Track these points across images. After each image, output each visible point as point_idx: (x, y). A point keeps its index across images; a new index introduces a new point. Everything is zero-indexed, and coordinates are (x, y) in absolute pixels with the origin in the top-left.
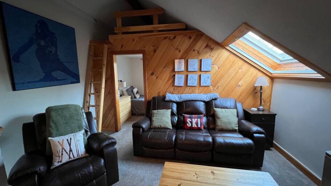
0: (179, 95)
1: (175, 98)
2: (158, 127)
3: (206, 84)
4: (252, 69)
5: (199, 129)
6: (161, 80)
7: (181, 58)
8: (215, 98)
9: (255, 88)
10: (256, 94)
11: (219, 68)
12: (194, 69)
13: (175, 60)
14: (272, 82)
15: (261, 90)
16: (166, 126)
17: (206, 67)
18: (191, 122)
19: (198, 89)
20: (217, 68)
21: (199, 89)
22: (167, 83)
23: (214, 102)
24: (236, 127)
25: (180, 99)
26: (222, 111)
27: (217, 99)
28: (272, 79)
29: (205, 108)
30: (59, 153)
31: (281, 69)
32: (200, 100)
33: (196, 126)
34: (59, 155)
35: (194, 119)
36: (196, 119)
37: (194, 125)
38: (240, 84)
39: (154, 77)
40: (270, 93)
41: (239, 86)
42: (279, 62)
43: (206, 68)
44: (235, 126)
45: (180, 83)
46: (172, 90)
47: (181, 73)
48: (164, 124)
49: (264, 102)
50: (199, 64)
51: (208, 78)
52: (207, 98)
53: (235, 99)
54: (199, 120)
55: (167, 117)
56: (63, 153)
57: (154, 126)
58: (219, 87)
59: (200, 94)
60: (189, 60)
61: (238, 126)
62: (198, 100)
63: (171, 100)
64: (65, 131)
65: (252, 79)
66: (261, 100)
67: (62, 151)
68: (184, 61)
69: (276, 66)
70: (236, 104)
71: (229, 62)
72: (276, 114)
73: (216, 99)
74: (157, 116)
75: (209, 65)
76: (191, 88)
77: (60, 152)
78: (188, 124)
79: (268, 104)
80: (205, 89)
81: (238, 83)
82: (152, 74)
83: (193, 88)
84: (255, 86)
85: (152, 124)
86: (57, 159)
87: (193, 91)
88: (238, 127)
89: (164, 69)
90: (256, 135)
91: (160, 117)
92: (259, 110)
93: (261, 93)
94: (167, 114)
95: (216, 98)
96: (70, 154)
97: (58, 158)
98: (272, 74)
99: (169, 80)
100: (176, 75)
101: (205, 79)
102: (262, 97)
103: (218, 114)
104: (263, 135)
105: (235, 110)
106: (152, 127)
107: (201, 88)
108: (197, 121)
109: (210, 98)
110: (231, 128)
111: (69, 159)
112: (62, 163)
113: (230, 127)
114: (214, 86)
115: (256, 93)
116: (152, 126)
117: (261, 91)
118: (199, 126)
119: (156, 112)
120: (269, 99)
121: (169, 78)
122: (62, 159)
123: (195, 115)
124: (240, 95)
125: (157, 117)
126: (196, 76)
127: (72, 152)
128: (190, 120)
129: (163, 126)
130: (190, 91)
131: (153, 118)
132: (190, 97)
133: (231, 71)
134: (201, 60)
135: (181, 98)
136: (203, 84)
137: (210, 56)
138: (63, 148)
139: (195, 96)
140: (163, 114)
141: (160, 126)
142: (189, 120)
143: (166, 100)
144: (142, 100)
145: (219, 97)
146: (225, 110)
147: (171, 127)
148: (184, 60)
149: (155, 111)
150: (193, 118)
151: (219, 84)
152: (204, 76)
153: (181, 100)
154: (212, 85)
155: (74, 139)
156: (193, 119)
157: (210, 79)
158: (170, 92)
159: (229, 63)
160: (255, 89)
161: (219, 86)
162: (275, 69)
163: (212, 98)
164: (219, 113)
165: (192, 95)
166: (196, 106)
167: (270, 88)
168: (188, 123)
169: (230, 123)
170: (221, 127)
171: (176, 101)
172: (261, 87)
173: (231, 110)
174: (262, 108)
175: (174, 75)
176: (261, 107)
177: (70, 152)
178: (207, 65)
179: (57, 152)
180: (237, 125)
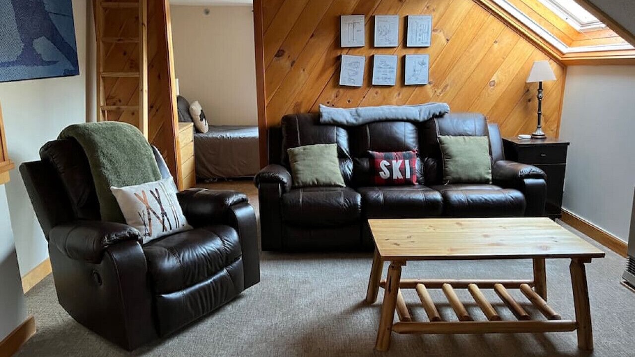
0: (353, 110)
1: (343, 115)
2: (311, 183)
3: (416, 80)
4: (523, 43)
5: (407, 183)
6: (304, 70)
7: (355, 13)
8: (440, 113)
9: (527, 88)
10: (530, 103)
11: (448, 40)
12: (389, 40)
13: (342, 17)
14: (563, 74)
15: (539, 93)
16: (330, 179)
17: (418, 37)
18: (390, 168)
19: (396, 94)
20: (444, 41)
21: (399, 94)
22: (318, 78)
23: (438, 123)
24: (488, 173)
25: (357, 117)
26: (457, 141)
27: (446, 116)
28: (564, 65)
29: (416, 138)
30: (142, 216)
31: (582, 42)
32: (405, 118)
33: (401, 177)
34: (144, 222)
35: (397, 161)
36: (400, 162)
37: (397, 175)
38: (494, 78)
39: (285, 62)
40: (558, 100)
41: (492, 83)
42: (578, 27)
43: (418, 39)
44: (487, 171)
45: (353, 78)
46: (333, 96)
47: (358, 50)
48: (326, 177)
49: (546, 121)
50: (402, 28)
51: (423, 64)
52: (422, 114)
53: (483, 115)
54: (407, 162)
55: (331, 161)
56: (151, 218)
57: (302, 183)
58: (448, 88)
59: (404, 107)
60: (377, 19)
61: (492, 173)
62: (400, 118)
63: (334, 121)
64: (132, 177)
65: (522, 68)
66: (539, 115)
67: (149, 214)
68: (364, 19)
69: (572, 37)
70: (486, 126)
71: (471, 25)
72: (568, 144)
73: (441, 115)
74: (304, 160)
75: (426, 30)
76: (379, 90)
77: (144, 214)
78: (382, 173)
79: (554, 127)
80: (414, 93)
81: (492, 76)
82: (280, 54)
83: (387, 90)
84: (528, 82)
85: (297, 178)
86: (143, 229)
87: (384, 98)
88: (491, 175)
89: (312, 40)
90: (527, 181)
91: (312, 160)
92: (534, 137)
93: (539, 99)
94: (328, 154)
95: (443, 112)
96: (163, 220)
97: (144, 227)
98: (564, 54)
99: (323, 70)
100: (343, 56)
101: (415, 66)
102: (542, 109)
103: (448, 148)
104: (541, 181)
105: (485, 138)
106: (296, 184)
107: (404, 89)
108: (403, 164)
109: (428, 114)
110: (477, 177)
111: (163, 231)
112: (151, 238)
113: (474, 174)
114: (436, 86)
115: (530, 100)
116: (298, 183)
117: (540, 95)
118: (408, 176)
119: (302, 150)
120: (556, 113)
121: (325, 64)
122: (150, 229)
123: (398, 153)
124: (496, 106)
125: (307, 162)
126: (393, 61)
127: (166, 216)
128: (388, 164)
129: (323, 180)
130: (379, 98)
131: (296, 165)
132: (381, 112)
133: (474, 48)
134: (406, 18)
135: (359, 115)
136: (409, 79)
137: (428, 7)
138: (148, 208)
139: (393, 111)
140: (321, 155)
141: (317, 180)
142: (383, 164)
143: (322, 120)
144: (225, 136)
145: (449, 109)
146: (464, 138)
147: (341, 182)
148: (365, 17)
149: (298, 150)
150: (393, 159)
151: (448, 81)
152: (412, 61)
153: (361, 120)
154: (430, 83)
155: (164, 192)
156: (394, 162)
157: (427, 68)
158: (328, 103)
159: (471, 28)
160: (528, 90)
161: (446, 86)
162: (570, 42)
163: (432, 112)
164: (451, 145)
165: (385, 107)
166: (396, 132)
167: (560, 87)
168: (382, 171)
169: (475, 166)
170: (455, 176)
171: (347, 122)
172: (540, 83)
173: (476, 137)
174: (542, 133)
175: (339, 59)
176: (540, 132)
177: (163, 216)
178: (420, 30)
179: (138, 214)
180: (490, 171)
